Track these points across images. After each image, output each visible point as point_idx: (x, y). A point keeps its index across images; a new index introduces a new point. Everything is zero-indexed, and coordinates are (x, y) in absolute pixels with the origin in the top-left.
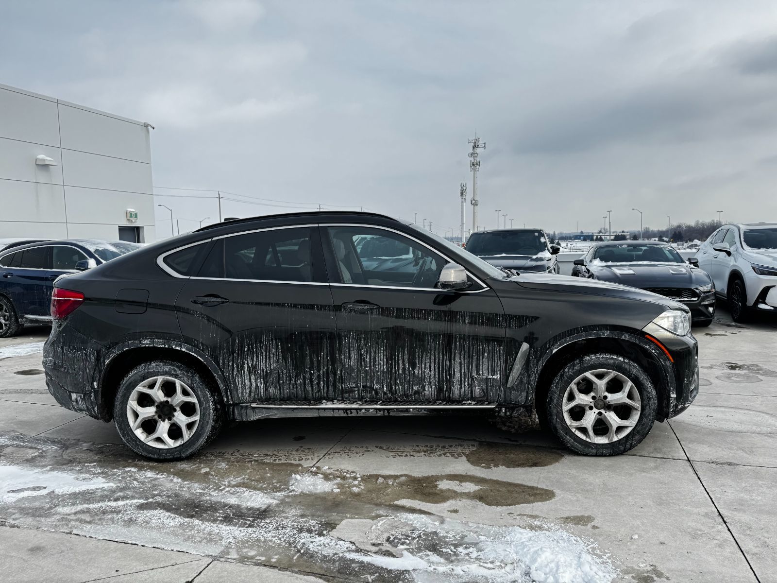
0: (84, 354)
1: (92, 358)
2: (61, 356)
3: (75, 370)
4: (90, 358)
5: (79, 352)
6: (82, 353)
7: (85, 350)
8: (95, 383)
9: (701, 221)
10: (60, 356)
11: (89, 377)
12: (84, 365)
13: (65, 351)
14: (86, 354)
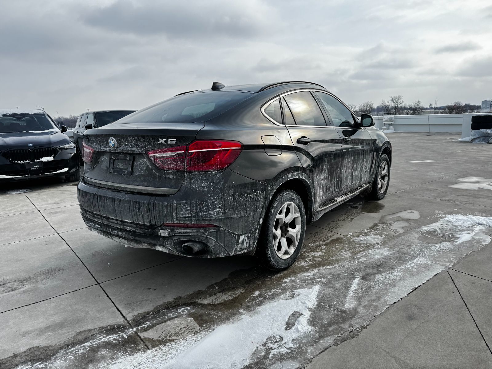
0: (255, 196)
1: (262, 197)
2: (233, 204)
3: (247, 213)
4: (260, 198)
5: (251, 195)
6: (253, 195)
7: (256, 192)
8: (261, 220)
9: (73, 116)
10: (231, 204)
11: (258, 215)
12: (255, 206)
13: (236, 198)
14: (257, 195)
